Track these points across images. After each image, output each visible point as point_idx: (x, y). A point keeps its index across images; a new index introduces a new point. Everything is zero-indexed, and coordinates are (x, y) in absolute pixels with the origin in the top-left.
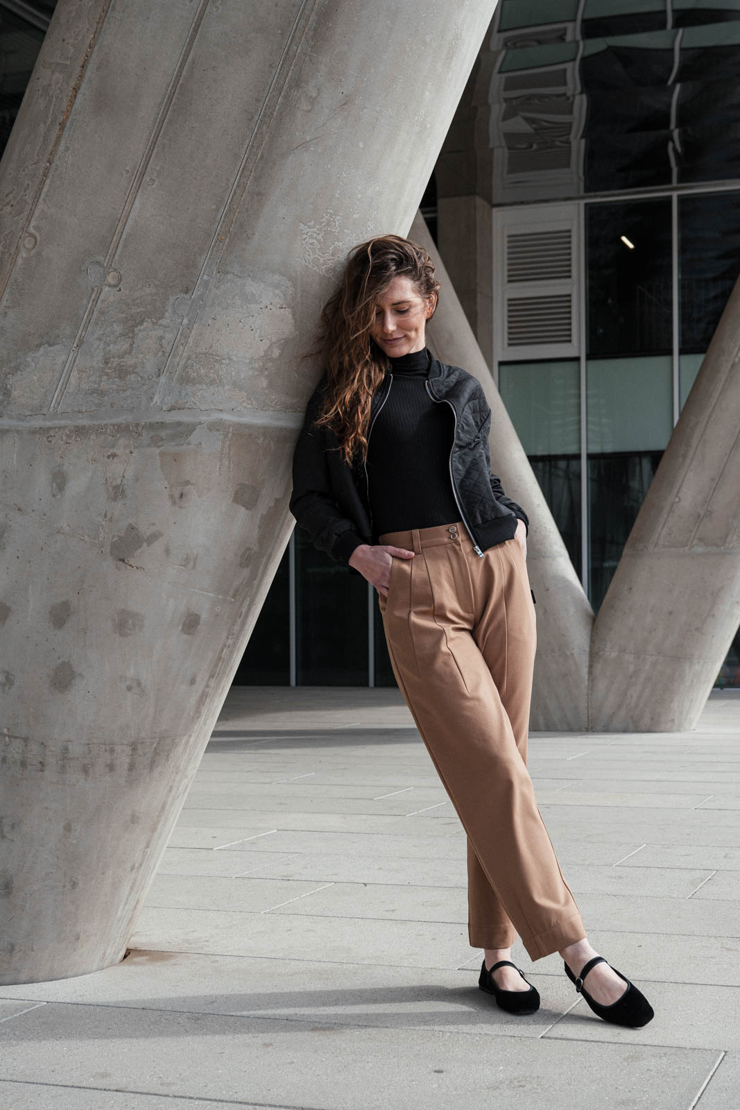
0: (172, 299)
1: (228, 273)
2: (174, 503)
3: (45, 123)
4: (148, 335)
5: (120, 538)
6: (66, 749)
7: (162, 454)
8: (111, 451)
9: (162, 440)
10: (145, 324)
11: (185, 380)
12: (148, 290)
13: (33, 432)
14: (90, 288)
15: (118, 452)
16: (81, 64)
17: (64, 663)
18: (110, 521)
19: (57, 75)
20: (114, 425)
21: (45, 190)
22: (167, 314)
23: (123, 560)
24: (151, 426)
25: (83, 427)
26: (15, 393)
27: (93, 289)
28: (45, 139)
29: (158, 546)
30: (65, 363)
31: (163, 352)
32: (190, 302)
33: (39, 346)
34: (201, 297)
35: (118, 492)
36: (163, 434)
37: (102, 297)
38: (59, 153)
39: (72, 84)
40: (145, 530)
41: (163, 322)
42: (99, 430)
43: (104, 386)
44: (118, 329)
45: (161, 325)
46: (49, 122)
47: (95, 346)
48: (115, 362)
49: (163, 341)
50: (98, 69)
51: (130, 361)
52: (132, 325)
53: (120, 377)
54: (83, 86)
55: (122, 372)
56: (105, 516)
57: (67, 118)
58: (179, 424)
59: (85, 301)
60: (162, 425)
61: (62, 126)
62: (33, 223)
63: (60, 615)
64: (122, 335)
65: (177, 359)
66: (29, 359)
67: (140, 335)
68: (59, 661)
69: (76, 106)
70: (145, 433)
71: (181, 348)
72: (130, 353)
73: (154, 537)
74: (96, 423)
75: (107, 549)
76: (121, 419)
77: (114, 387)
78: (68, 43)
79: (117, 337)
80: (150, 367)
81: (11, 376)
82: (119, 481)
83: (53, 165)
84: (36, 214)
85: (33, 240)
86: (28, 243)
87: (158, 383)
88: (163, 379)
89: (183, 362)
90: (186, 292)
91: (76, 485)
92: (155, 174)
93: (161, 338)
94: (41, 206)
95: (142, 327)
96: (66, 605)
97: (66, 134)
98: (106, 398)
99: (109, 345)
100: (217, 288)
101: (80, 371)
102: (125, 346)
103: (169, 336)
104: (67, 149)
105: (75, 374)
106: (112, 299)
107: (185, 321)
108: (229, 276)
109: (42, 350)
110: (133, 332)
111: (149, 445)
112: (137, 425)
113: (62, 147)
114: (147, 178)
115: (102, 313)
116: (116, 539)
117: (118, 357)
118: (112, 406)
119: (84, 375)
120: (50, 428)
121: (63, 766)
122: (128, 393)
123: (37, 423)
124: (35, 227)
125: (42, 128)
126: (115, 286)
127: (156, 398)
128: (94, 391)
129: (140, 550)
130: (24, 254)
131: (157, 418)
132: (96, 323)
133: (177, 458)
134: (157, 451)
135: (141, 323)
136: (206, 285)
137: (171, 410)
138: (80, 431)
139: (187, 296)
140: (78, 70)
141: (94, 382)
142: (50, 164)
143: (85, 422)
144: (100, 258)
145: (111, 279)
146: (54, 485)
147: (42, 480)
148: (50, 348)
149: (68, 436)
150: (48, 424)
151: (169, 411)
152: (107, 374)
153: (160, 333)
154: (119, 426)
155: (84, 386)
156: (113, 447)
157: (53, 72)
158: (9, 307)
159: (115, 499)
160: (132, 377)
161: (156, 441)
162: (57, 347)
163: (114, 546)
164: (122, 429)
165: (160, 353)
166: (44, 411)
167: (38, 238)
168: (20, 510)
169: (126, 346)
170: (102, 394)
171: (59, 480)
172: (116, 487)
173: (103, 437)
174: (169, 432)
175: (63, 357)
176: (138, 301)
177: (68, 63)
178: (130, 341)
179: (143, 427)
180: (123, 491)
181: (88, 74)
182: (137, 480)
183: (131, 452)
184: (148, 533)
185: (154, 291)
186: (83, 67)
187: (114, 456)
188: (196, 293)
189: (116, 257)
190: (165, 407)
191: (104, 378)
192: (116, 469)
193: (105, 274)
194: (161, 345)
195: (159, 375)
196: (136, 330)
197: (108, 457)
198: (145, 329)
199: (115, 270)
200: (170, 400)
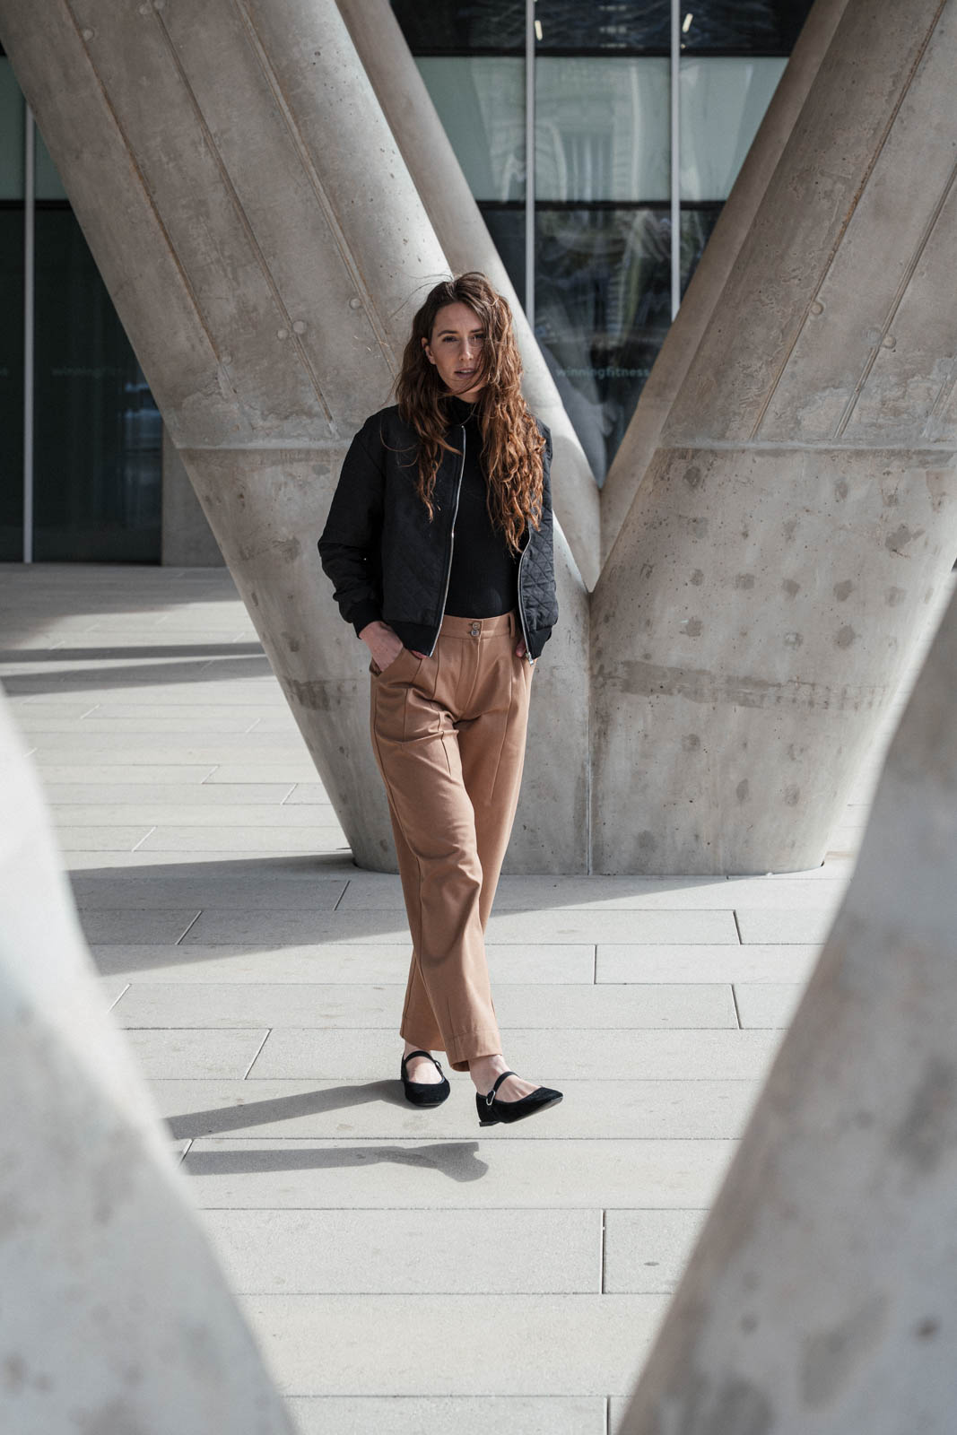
0: (938, 360)
2: (934, 509)
3: (830, 220)
4: (918, 386)
5: (894, 534)
6: (846, 692)
7: (928, 473)
8: (886, 470)
9: (928, 463)
10: (916, 378)
11: (947, 420)
12: (918, 353)
13: (819, 452)
14: (869, 347)
15: (892, 471)
16: (862, 180)
17: (846, 627)
18: (886, 520)
19: (839, 186)
20: (888, 451)
21: (831, 270)
22: (934, 372)
23: (895, 551)
24: (919, 453)
25: (863, 451)
26: (804, 423)
27: (872, 349)
28: (830, 233)
29: (921, 540)
30: (848, 403)
31: (931, 399)
32: (952, 364)
33: (825, 388)
35: (892, 500)
36: (930, 458)
37: (879, 355)
38: (842, 245)
39: (854, 194)
40: (913, 529)
41: (931, 377)
42: (875, 453)
43: (881, 421)
44: (893, 380)
45: (929, 379)
46: (833, 220)
47: (874, 391)
48: (891, 404)
49: (931, 392)
50: (876, 185)
51: (902, 404)
52: (905, 378)
53: (895, 416)
54: (864, 196)
55: (897, 412)
56: (882, 517)
57: (850, 219)
58: (942, 452)
59: (865, 358)
60: (929, 452)
61: (846, 225)
62: (820, 295)
63: (843, 591)
64: (896, 384)
65: (942, 405)
66: (817, 397)
67: (912, 386)
68: (842, 626)
69: (856, 211)
70: (914, 456)
71: (945, 397)
72: (903, 398)
73: (919, 533)
74: (875, 448)
75: (883, 542)
76: (896, 447)
77: (890, 422)
78: (849, 162)
79: (893, 386)
80: (920, 410)
81: (800, 409)
82: (893, 492)
83: (837, 254)
84: (823, 288)
85: (820, 309)
86: (815, 309)
87: (926, 422)
88: (930, 419)
89: (947, 407)
90: (950, 357)
91: (857, 493)
92: (924, 268)
93: (929, 389)
94: (827, 283)
95: (913, 380)
96: (848, 583)
97: (849, 230)
98: (883, 431)
99: (885, 391)
101: (862, 409)
102: (897, 392)
103: (936, 388)
104: (850, 242)
105: (856, 410)
106: (888, 357)
107: (949, 377)
109: (827, 392)
110: (906, 382)
111: (918, 467)
112: (909, 451)
113: (845, 240)
114: (917, 270)
115: (880, 367)
116: (890, 535)
117: (894, 400)
118: (888, 436)
119: (865, 412)
120: (834, 450)
122: (902, 428)
123: (823, 446)
124: (821, 298)
125: (827, 224)
126: (890, 347)
127: (925, 433)
128: (873, 425)
129: (908, 543)
130: (811, 317)
131: (925, 447)
132: (874, 375)
133: (938, 477)
134: (925, 471)
135: (913, 376)
137: (937, 441)
138: (859, 454)
139: (950, 359)
140: (858, 185)
141: (873, 418)
142: (835, 252)
143: (864, 447)
144: (876, 326)
145: (887, 341)
146: (838, 494)
147: (827, 490)
148: (835, 391)
149: (849, 457)
150: (833, 447)
151: (935, 442)
152: (883, 412)
153: (929, 385)
154: (893, 451)
155: (865, 420)
156: (888, 466)
157: (835, 183)
158: (799, 357)
159: (890, 506)
160: (905, 416)
161: (923, 464)
162: (841, 391)
163: (889, 541)
164: (892, 453)
165: (928, 400)
166: (830, 437)
167: (825, 306)
168: (807, 511)
169: (900, 393)
170: (881, 427)
171: (842, 490)
172: (891, 496)
173: (879, 459)
174: (933, 457)
175: (847, 398)
176: (910, 360)
177: (850, 177)
178: (903, 389)
179: (914, 453)
180: (896, 500)
181: (868, 187)
182: (908, 492)
183: (903, 471)
184: (915, 531)
185: (923, 354)
186: (863, 182)
187: (888, 473)
189: (892, 326)
190: (932, 439)
191: (882, 415)
192: (890, 483)
193: (882, 338)
194: (929, 394)
195: (927, 416)
196: (909, 381)
197: (884, 474)
198: (916, 381)
199: (891, 336)
200: (935, 434)
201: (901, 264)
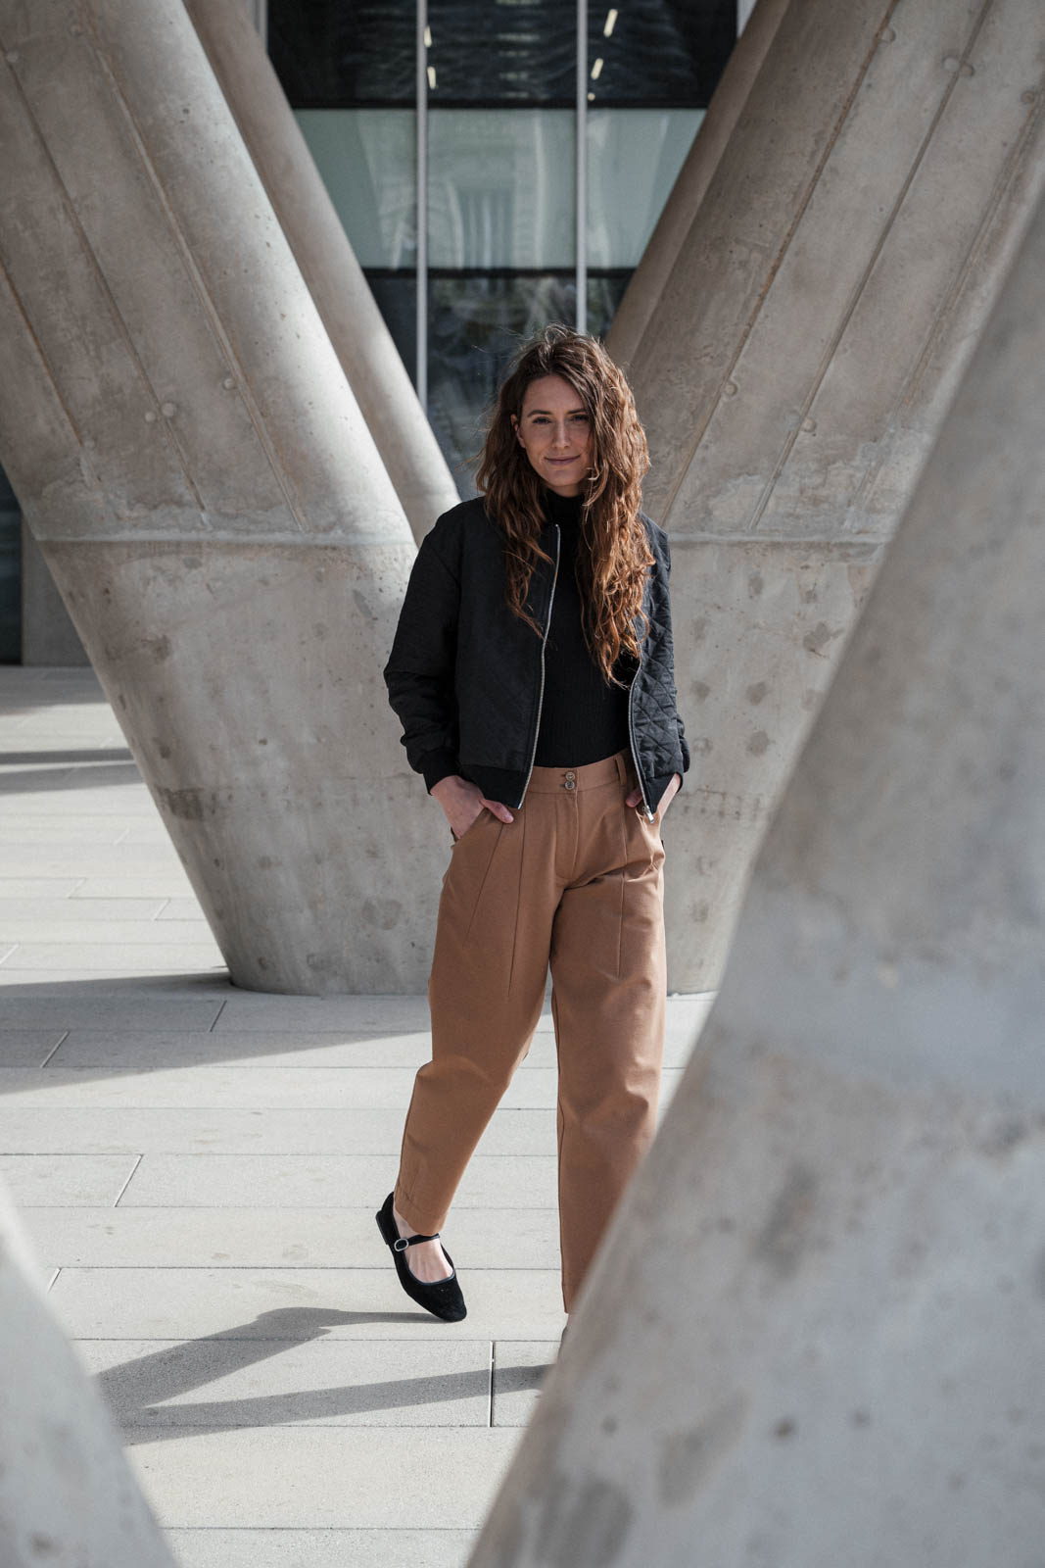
0: (861, 446)
1: (909, 428)
2: (856, 606)
3: (745, 292)
4: (840, 473)
5: (812, 633)
6: (758, 801)
7: (849, 568)
8: (803, 564)
9: (849, 555)
10: (837, 464)
11: (872, 510)
12: (840, 438)
13: (732, 545)
14: (787, 431)
15: (810, 564)
16: (779, 248)
17: (760, 732)
18: (804, 618)
19: (755, 255)
20: (807, 543)
21: (746, 347)
22: (858, 458)
23: (813, 650)
24: (841, 545)
25: (779, 543)
26: (716, 513)
27: (790, 433)
28: (746, 307)
29: (842, 640)
30: (763, 491)
31: (853, 487)
32: (878, 449)
33: (739, 475)
34: (887, 446)
35: (811, 596)
36: (851, 551)
37: (798, 439)
38: (759, 320)
39: (772, 263)
40: (833, 628)
41: (854, 463)
42: (792, 546)
43: (799, 511)
44: (813, 466)
45: (852, 466)
46: (749, 291)
47: (792, 478)
48: (810, 492)
49: (854, 479)
50: (795, 255)
51: (823, 492)
52: (825, 464)
53: (814, 505)
54: (782, 266)
55: (816, 501)
56: (799, 614)
57: (767, 291)
58: (864, 544)
59: (783, 442)
60: (851, 545)
61: (762, 298)
62: (734, 374)
63: (757, 694)
64: (816, 471)
65: (865, 493)
66: (729, 485)
67: (834, 472)
68: (755, 731)
69: (774, 283)
70: (835, 549)
71: (869, 485)
72: (823, 486)
73: (840, 632)
74: (793, 540)
75: (801, 642)
76: (815, 538)
77: (809, 512)
78: (765, 230)
79: (812, 473)
80: (841, 498)
81: (712, 498)
82: (811, 588)
83: (753, 329)
84: (737, 366)
85: (732, 390)
86: (729, 390)
87: (848, 512)
88: (852, 509)
89: (870, 496)
90: (875, 441)
91: (772, 589)
92: (847, 344)
93: (851, 476)
94: (741, 361)
95: (834, 466)
96: (762, 686)
97: (766, 303)
98: (801, 521)
99: (804, 478)
100: (901, 439)
101: (778, 498)
102: (818, 480)
103: (859, 475)
104: (767, 316)
105: (772, 498)
106: (806, 442)
107: (873, 464)
108: (912, 431)
109: (741, 479)
110: (826, 469)
111: (839, 560)
112: (829, 543)
113: (762, 314)
114: (840, 347)
115: (798, 452)
116: (807, 634)
117: (813, 488)
118: (807, 527)
119: (781, 502)
120: (747, 542)
121: (755, 816)
122: (822, 518)
123: (736, 537)
124: (735, 378)
125: (742, 297)
126: (810, 431)
127: (847, 524)
128: (790, 515)
129: (827, 643)
130: (724, 399)
131: (846, 539)
132: (792, 461)
133: (861, 571)
134: (845, 565)
135: (834, 462)
136: (892, 436)
137: (858, 533)
138: (775, 546)
139: (875, 444)
140: (776, 254)
141: (791, 508)
142: (751, 327)
143: (778, 538)
144: (796, 408)
145: (807, 424)
146: (752, 589)
147: (740, 585)
148: (749, 478)
149: (765, 549)
150: (746, 539)
153: (851, 471)
154: (812, 543)
155: (781, 510)
156: (806, 559)
157: (751, 251)
158: (710, 442)
159: (808, 602)
160: (825, 506)
161: (845, 557)
162: (756, 478)
163: (806, 640)
164: (811, 546)
165: (850, 489)
166: (744, 528)
167: (739, 386)
168: (719, 608)
169: (820, 480)
170: (798, 517)
171: (756, 585)
172: (809, 592)
173: (797, 552)
174: (857, 551)
175: (760, 487)
176: (831, 445)
177: (767, 245)
178: (824, 477)
179: (835, 545)
180: (815, 596)
181: (787, 257)
182: (828, 587)
183: (823, 565)
184: (835, 630)
185: (845, 438)
186: (782, 250)
187: (807, 567)
188: (885, 441)
189: (812, 408)
190: (854, 531)
191: (800, 505)
192: (808, 578)
193: (801, 421)
194: (852, 482)
195: (849, 505)
196: (830, 468)
197: (802, 568)
198: (837, 468)
199: (811, 419)
200: (858, 526)
201: (822, 341)
